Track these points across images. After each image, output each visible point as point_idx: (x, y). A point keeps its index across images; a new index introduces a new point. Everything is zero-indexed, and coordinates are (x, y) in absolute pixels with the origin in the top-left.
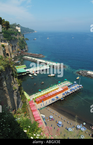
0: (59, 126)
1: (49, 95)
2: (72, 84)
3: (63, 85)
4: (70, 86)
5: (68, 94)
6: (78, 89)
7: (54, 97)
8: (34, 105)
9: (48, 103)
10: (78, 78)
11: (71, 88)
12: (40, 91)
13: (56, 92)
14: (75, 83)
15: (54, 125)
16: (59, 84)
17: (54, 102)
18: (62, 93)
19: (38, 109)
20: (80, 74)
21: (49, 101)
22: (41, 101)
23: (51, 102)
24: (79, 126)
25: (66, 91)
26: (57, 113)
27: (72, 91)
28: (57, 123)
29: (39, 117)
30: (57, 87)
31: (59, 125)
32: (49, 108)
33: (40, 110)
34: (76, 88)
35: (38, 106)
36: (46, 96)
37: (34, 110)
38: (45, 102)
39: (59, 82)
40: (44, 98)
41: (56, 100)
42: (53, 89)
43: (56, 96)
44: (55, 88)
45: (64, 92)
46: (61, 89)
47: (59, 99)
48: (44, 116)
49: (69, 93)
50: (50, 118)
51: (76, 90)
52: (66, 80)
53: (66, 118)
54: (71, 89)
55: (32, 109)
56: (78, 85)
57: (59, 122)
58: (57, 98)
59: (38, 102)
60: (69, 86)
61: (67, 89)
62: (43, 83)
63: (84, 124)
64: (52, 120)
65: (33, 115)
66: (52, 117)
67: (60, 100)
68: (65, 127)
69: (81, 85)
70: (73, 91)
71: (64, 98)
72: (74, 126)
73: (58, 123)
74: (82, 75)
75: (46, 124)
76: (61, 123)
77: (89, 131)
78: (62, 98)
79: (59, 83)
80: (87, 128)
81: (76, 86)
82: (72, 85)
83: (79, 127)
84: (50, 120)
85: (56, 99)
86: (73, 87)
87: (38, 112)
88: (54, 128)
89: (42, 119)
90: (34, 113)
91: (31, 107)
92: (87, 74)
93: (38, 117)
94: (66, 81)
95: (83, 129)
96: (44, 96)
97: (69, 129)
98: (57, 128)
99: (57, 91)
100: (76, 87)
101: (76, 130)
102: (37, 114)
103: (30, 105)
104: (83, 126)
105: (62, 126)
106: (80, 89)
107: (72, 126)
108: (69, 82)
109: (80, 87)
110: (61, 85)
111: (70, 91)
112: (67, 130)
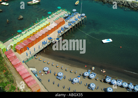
0: (59, 80)
1: (37, 37)
2: (70, 13)
3: (57, 17)
4: (67, 17)
5: (66, 30)
6: (80, 20)
7: (46, 39)
8: (15, 57)
9: (38, 50)
11: (68, 21)
12: (20, 33)
13: (47, 31)
14: (74, 12)
15: (53, 79)
16: (50, 17)
17: (47, 47)
18: (57, 31)
19: (24, 62)
21: (38, 46)
22: (26, 48)
23: (42, 48)
24: (86, 73)
25: (63, 26)
26: (54, 61)
27: (71, 25)
28: (56, 75)
29: (28, 73)
30: (47, 22)
31: (59, 78)
32: (40, 57)
33: (26, 62)
34: (76, 20)
35: (22, 57)
36: (33, 40)
37: (17, 64)
38: (32, 49)
39: (50, 13)
40: (29, 43)
41: (49, 42)
42: (42, 26)
43: (47, 37)
44: (44, 24)
45: (60, 29)
46: (54, 25)
48: (34, 70)
49: (68, 29)
50: (45, 71)
51: (76, 23)
52: (59, 8)
53: (68, 66)
54: (70, 23)
55: (13, 63)
56: (80, 15)
57: (59, 74)
58: (50, 39)
59: (21, 51)
60: (65, 18)
61: (63, 23)
62: (21, 17)
63: (93, 68)
64: (48, 73)
65: (18, 72)
66: (47, 69)
68: (68, 78)
69: (84, 14)
70: (73, 25)
72: (80, 75)
73: (57, 76)
75: (40, 80)
76: (62, 74)
77: (101, 76)
78: (57, 39)
79: (50, 15)
80: (97, 73)
81: (76, 16)
82: (70, 15)
83: (87, 74)
84: (46, 73)
85: (48, 41)
86: (72, 19)
87: (24, 66)
88: (54, 84)
89: (33, 75)
90: (18, 69)
91: (11, 60)
93: (26, 73)
94: (59, 10)
95: (92, 76)
96: (28, 39)
97: (74, 80)
98: (57, 82)
99: (49, 28)
100: (76, 18)
101: (84, 79)
102: (24, 69)
103: (9, 57)
104: (92, 72)
105: (65, 78)
106: (82, 20)
107: (78, 74)
108: (65, 10)
109: (82, 16)
110: (52, 17)
111: (68, 26)
112: (72, 81)
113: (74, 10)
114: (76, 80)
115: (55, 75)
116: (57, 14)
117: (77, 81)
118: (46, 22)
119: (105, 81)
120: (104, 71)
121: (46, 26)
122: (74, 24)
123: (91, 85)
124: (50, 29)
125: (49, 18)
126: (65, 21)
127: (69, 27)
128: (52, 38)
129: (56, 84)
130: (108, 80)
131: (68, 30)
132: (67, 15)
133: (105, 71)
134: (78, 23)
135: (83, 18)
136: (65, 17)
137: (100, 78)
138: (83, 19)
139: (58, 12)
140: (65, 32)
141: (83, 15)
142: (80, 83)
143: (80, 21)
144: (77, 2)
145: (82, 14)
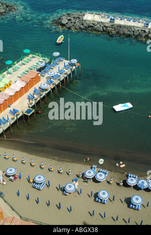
0: (39, 189)
2: (48, 60)
3: (23, 69)
4: (43, 68)
5: (44, 94)
7: (6, 114)
10: (60, 39)
11: (47, 75)
13: (7, 98)
14: (55, 58)
15: (26, 188)
16: (10, 70)
18: (26, 95)
20: (63, 25)
24: (90, 172)
25: (37, 86)
26: (25, 154)
27: (51, 82)
28: (31, 181)
30: (6, 81)
31: (37, 186)
34: (61, 72)
39: (9, 62)
41: (12, 119)
43: (8, 109)
45: (31, 91)
46: (19, 85)
47: (21, 114)
49: (46, 90)
50: (9, 176)
51: (62, 77)
52: (27, 51)
53: (53, 162)
56: (67, 62)
57: (37, 179)
58: (14, 112)
60: (40, 70)
61: (36, 79)
63: (101, 161)
64: (15, 178)
66: (14, 170)
67: (24, 117)
68: (54, 185)
70: (57, 82)
71: (33, 107)
72: (78, 176)
73: (34, 182)
74: (69, 28)
76: (42, 178)
77: (117, 175)
78: (28, 111)
79: (10, 66)
80: (109, 170)
81: (61, 65)
82: (50, 63)
83: (90, 174)
84: (11, 180)
85: (11, 117)
86: (54, 71)
88: (28, 198)
92: (82, 22)
94: (27, 55)
95: (101, 177)
97: (67, 188)
98: (34, 194)
99: (10, 92)
100: (61, 68)
101: (85, 183)
104: (99, 169)
105: (48, 186)
106: (73, 72)
107: (73, 176)
108: (38, 56)
109: (72, 65)
110: (15, 70)
111: (46, 85)
112: (63, 190)
113: (56, 54)
114: (71, 188)
115: (29, 181)
116: (24, 63)
117: (73, 188)
118: (3, 80)
119: (126, 185)
120: (122, 164)
121: (5, 88)
122: (59, 80)
123: (101, 195)
124: (13, 94)
125: (9, 73)
126: (39, 75)
127: (49, 87)
128: (18, 111)
129: (33, 198)
130: (132, 181)
131: (46, 92)
132: (43, 64)
133: (124, 165)
134: (66, 78)
135: (74, 67)
136: (39, 67)
137: (116, 178)
138: (75, 70)
139: (26, 59)
140: (42, 97)
141: (74, 61)
142: (78, 192)
143: (68, 73)
144: (60, 37)
145: (72, 60)
